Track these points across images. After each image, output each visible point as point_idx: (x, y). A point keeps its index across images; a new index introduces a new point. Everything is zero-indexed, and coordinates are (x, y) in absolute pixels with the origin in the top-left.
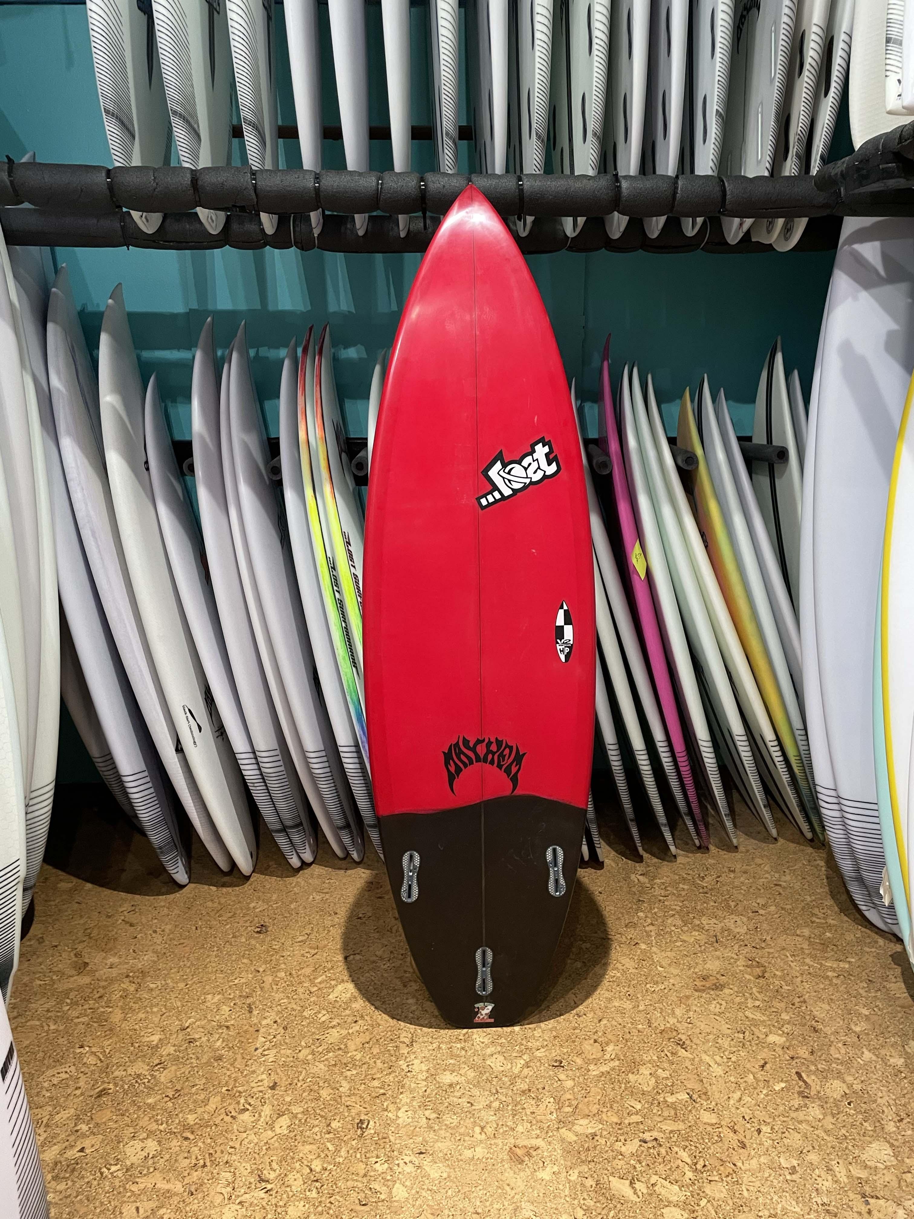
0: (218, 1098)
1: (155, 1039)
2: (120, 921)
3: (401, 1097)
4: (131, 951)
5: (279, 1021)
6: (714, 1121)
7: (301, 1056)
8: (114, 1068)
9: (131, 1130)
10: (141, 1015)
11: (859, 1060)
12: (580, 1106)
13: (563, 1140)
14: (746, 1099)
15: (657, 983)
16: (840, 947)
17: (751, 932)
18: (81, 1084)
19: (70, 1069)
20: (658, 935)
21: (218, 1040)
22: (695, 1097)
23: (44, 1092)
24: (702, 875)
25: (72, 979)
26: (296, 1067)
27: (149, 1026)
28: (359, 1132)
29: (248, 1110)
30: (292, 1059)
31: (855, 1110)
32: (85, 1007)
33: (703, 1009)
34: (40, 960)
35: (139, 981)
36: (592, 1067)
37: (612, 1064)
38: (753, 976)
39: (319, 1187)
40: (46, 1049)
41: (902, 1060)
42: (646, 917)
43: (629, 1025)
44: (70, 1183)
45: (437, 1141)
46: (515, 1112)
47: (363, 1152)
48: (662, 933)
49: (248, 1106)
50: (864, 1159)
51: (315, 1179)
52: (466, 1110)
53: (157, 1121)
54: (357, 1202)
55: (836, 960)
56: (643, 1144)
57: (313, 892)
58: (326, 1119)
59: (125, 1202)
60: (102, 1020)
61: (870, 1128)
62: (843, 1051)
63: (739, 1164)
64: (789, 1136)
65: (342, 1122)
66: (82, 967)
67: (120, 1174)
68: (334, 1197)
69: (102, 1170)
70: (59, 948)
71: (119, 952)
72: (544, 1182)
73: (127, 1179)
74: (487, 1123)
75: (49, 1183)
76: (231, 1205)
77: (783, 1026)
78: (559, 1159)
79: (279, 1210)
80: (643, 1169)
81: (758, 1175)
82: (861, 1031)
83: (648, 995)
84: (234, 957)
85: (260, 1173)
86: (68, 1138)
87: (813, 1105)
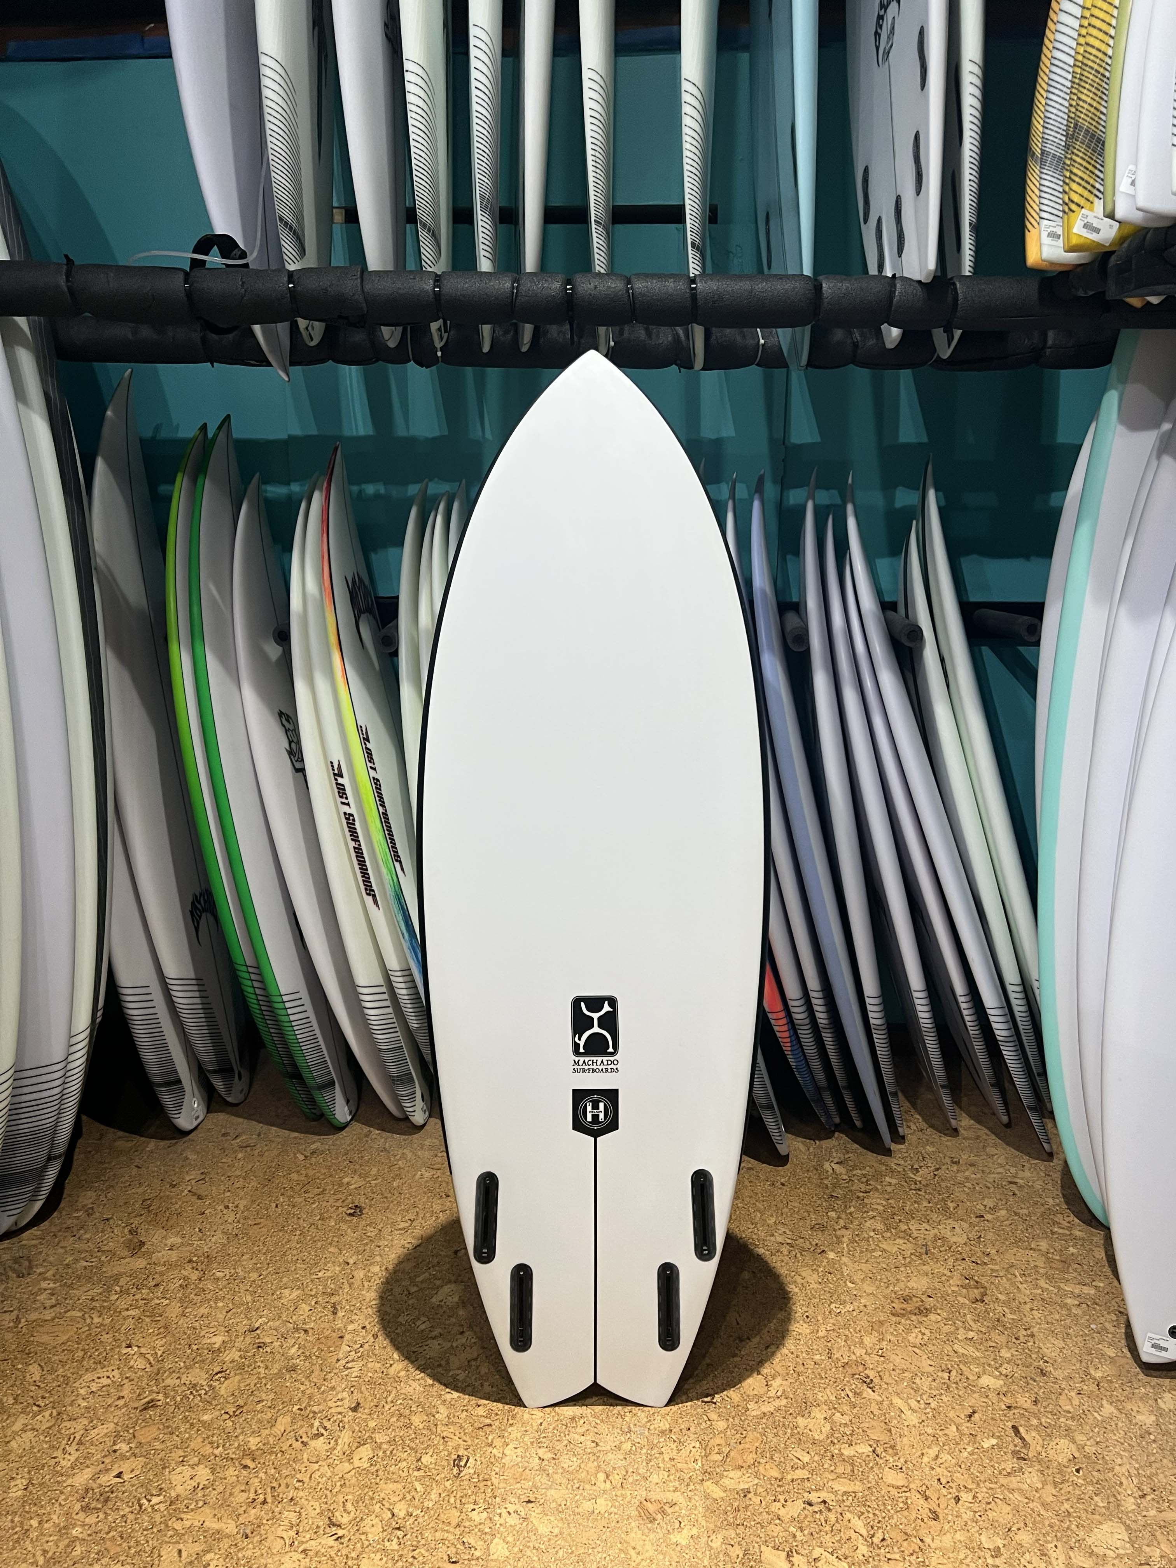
0: (288, 1419)
1: (218, 1340)
2: (186, 1192)
3: (509, 1430)
4: (197, 1230)
5: (368, 1327)
6: (900, 1483)
7: (392, 1371)
8: (166, 1375)
9: (181, 1453)
10: (203, 1310)
11: (1096, 1414)
12: (732, 1454)
13: (707, 1496)
14: (945, 1457)
15: (844, 1303)
16: (1085, 1267)
17: (972, 1243)
18: (125, 1392)
19: (113, 1373)
20: (852, 1241)
21: (293, 1346)
22: (879, 1450)
23: (80, 1401)
24: (916, 1166)
25: (124, 1261)
26: (385, 1384)
27: (211, 1325)
28: (455, 1471)
29: (322, 1435)
30: (380, 1375)
31: (1084, 1480)
32: (137, 1297)
33: (900, 1339)
34: (88, 1236)
35: (204, 1267)
36: (751, 1406)
37: (777, 1403)
38: (969, 1300)
39: (401, 1537)
40: (87, 1347)
41: (1153, 1418)
42: (838, 1218)
43: (804, 1355)
44: (102, 1516)
45: (550, 1488)
46: (650, 1457)
47: (458, 1496)
48: (857, 1239)
49: (323, 1431)
50: (1089, 1543)
51: (397, 1526)
52: (590, 1451)
53: (211, 1443)
54: (446, 1558)
55: (1079, 1284)
56: (808, 1507)
57: (421, 1167)
58: (416, 1452)
59: (166, 1542)
60: (155, 1314)
61: (1101, 1505)
62: (1076, 1402)
63: (928, 1540)
64: (995, 1508)
65: (435, 1457)
66: (136, 1247)
67: (162, 1507)
68: (418, 1551)
69: (142, 1502)
70: (111, 1222)
71: (181, 1230)
72: (679, 1548)
73: (170, 1514)
74: (614, 1469)
75: (77, 1514)
76: (293, 1553)
77: (1001, 1365)
78: (700, 1519)
79: (350, 1563)
80: (805, 1539)
81: (951, 1555)
82: (1102, 1377)
83: (832, 1318)
84: (319, 1244)
85: (330, 1515)
86: (104, 1460)
87: (1030, 1470)
